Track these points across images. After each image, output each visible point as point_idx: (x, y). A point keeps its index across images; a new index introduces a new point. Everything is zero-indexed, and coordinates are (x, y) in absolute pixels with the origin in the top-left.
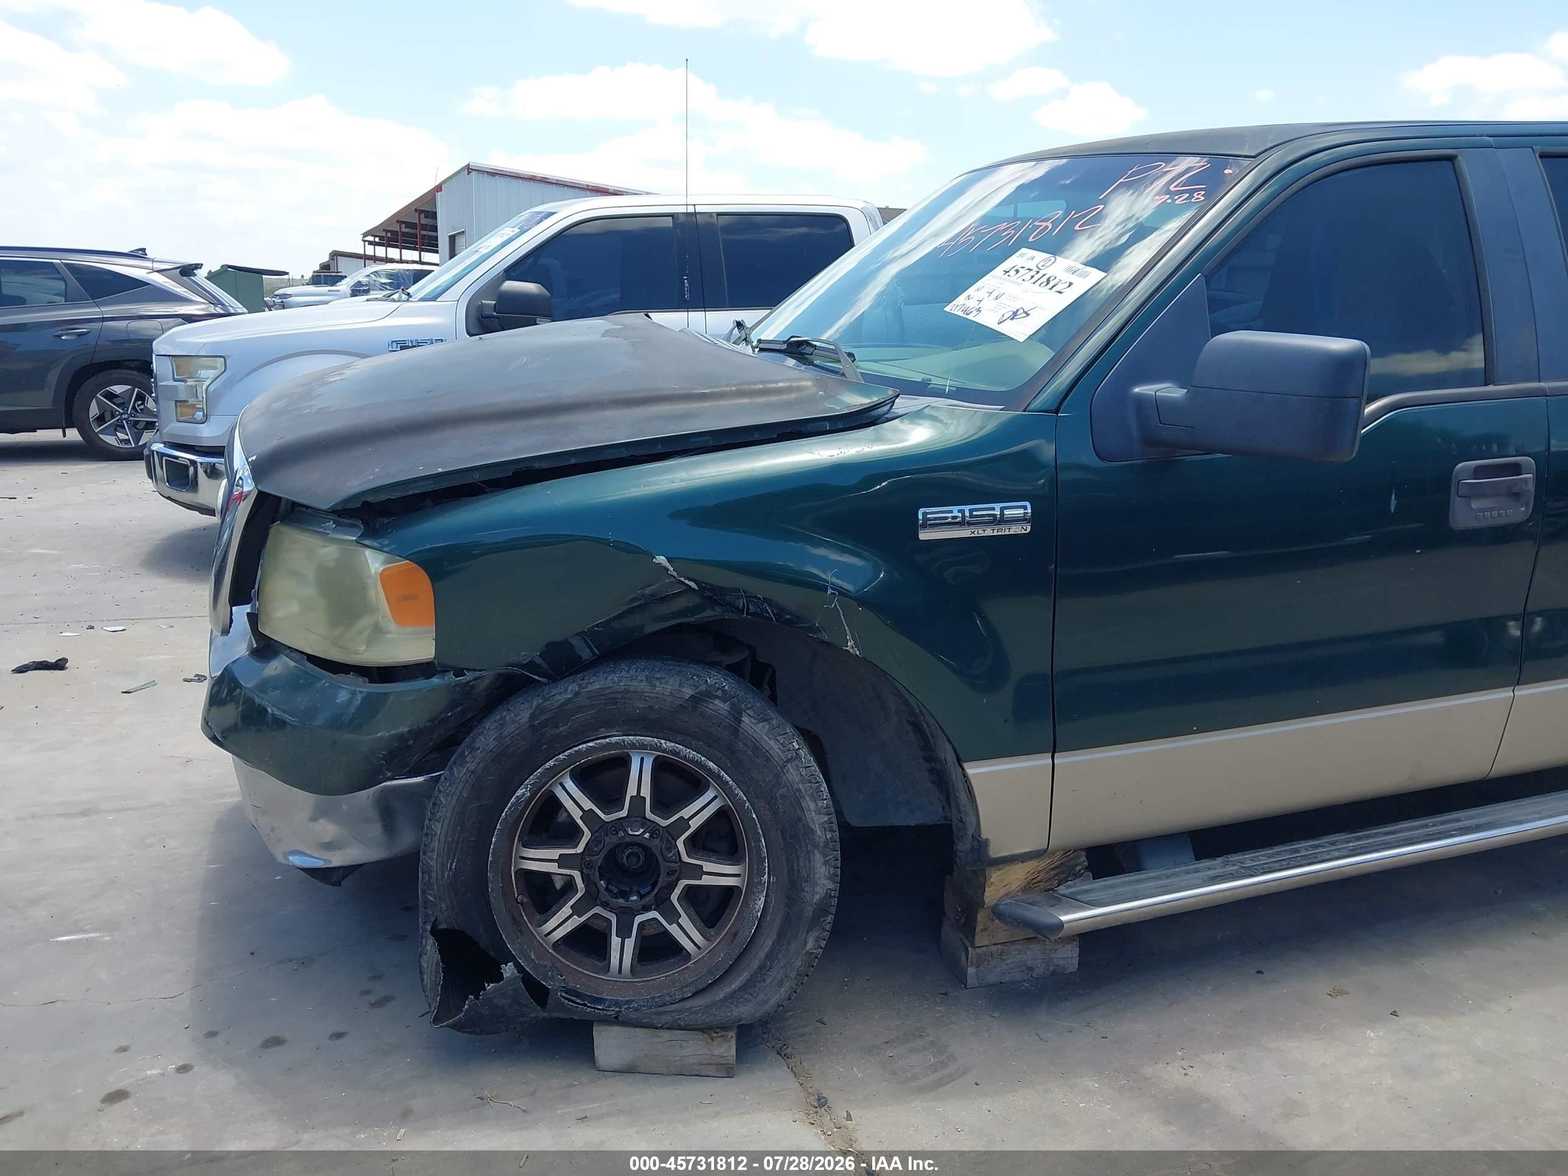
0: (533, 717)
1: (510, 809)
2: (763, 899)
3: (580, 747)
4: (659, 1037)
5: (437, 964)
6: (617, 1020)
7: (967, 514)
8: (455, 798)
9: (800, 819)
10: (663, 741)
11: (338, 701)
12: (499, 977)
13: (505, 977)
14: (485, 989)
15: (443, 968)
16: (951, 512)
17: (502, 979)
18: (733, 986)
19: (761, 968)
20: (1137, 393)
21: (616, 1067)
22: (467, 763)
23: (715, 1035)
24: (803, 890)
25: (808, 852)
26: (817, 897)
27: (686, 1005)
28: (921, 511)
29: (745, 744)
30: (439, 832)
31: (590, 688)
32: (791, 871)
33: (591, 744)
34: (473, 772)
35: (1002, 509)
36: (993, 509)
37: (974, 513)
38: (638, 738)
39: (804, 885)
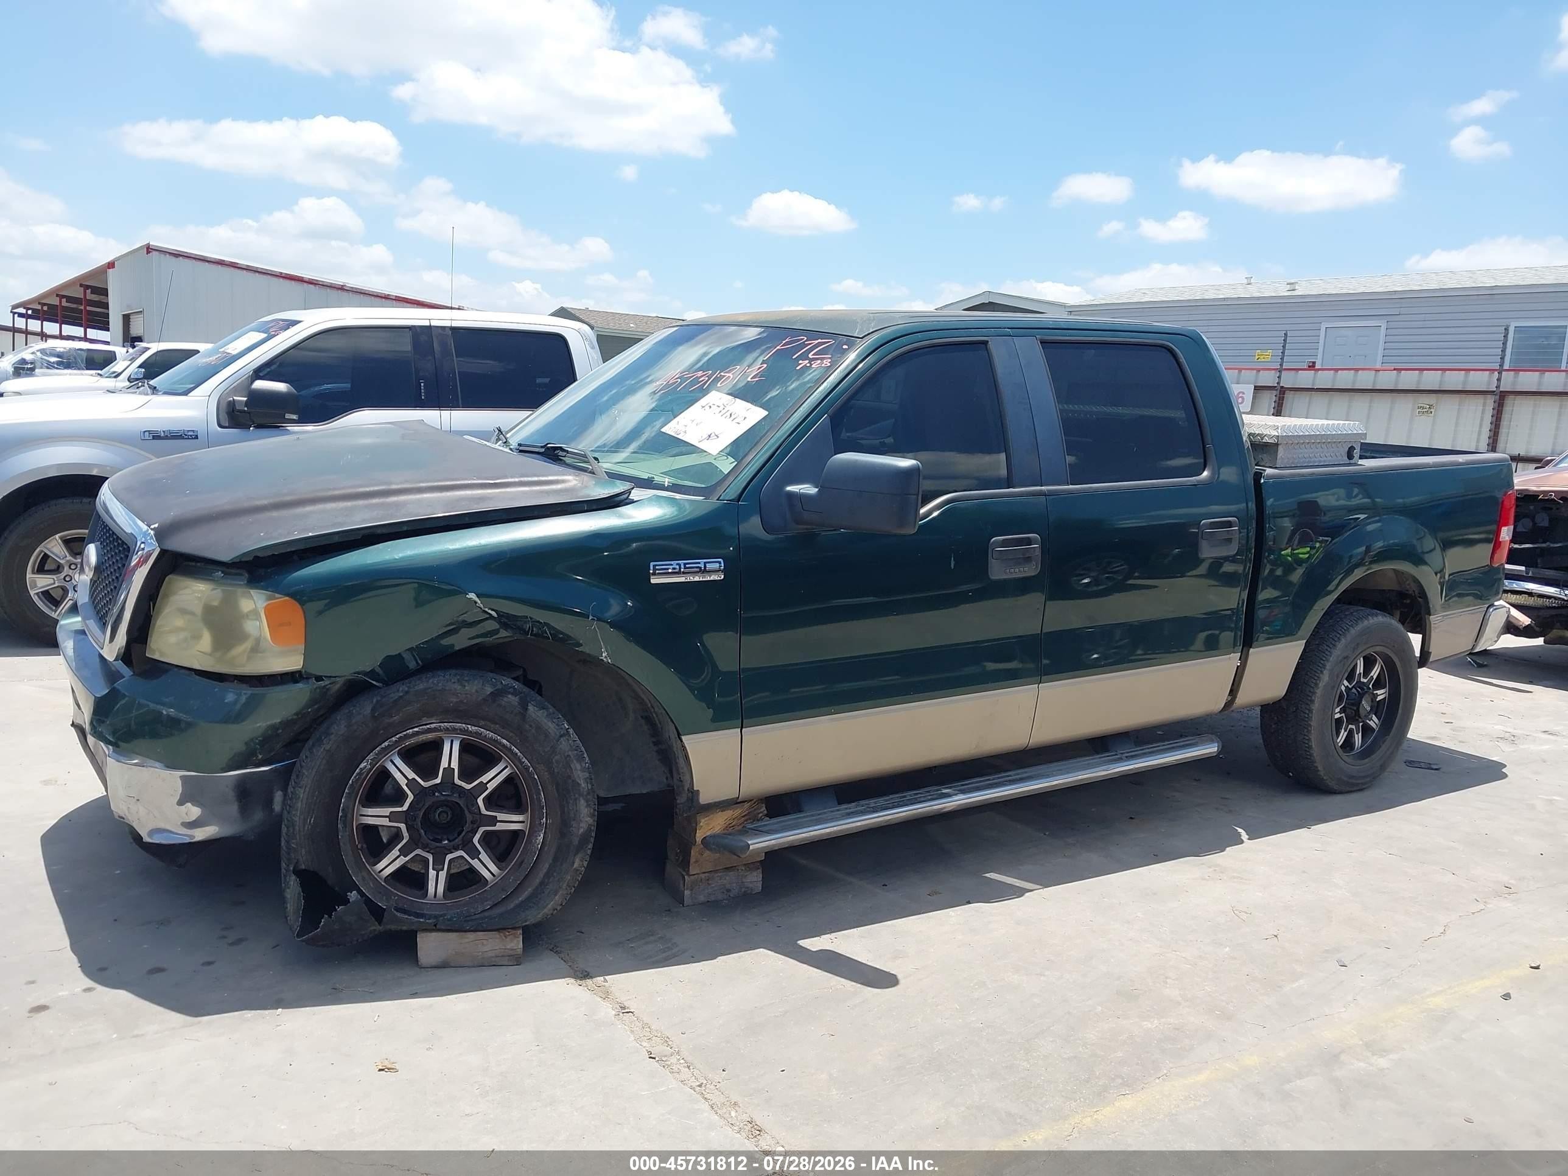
0: (373, 710)
1: (355, 777)
2: (542, 835)
3: (408, 731)
4: (467, 938)
5: (299, 894)
6: (435, 928)
7: (682, 566)
8: (315, 770)
9: (569, 777)
10: (469, 726)
11: (226, 701)
12: (346, 901)
13: (351, 901)
14: (336, 910)
15: (304, 896)
16: (672, 565)
17: (349, 902)
18: (520, 899)
19: (542, 883)
20: (789, 491)
21: (434, 964)
22: (324, 744)
23: (507, 933)
24: (572, 826)
25: (576, 799)
26: (581, 830)
27: (486, 914)
28: (652, 564)
29: (531, 726)
30: (301, 796)
31: (416, 688)
32: (563, 812)
33: (416, 729)
34: (328, 751)
35: (705, 563)
36: (699, 563)
37: (687, 566)
38: (451, 724)
39: (572, 823)
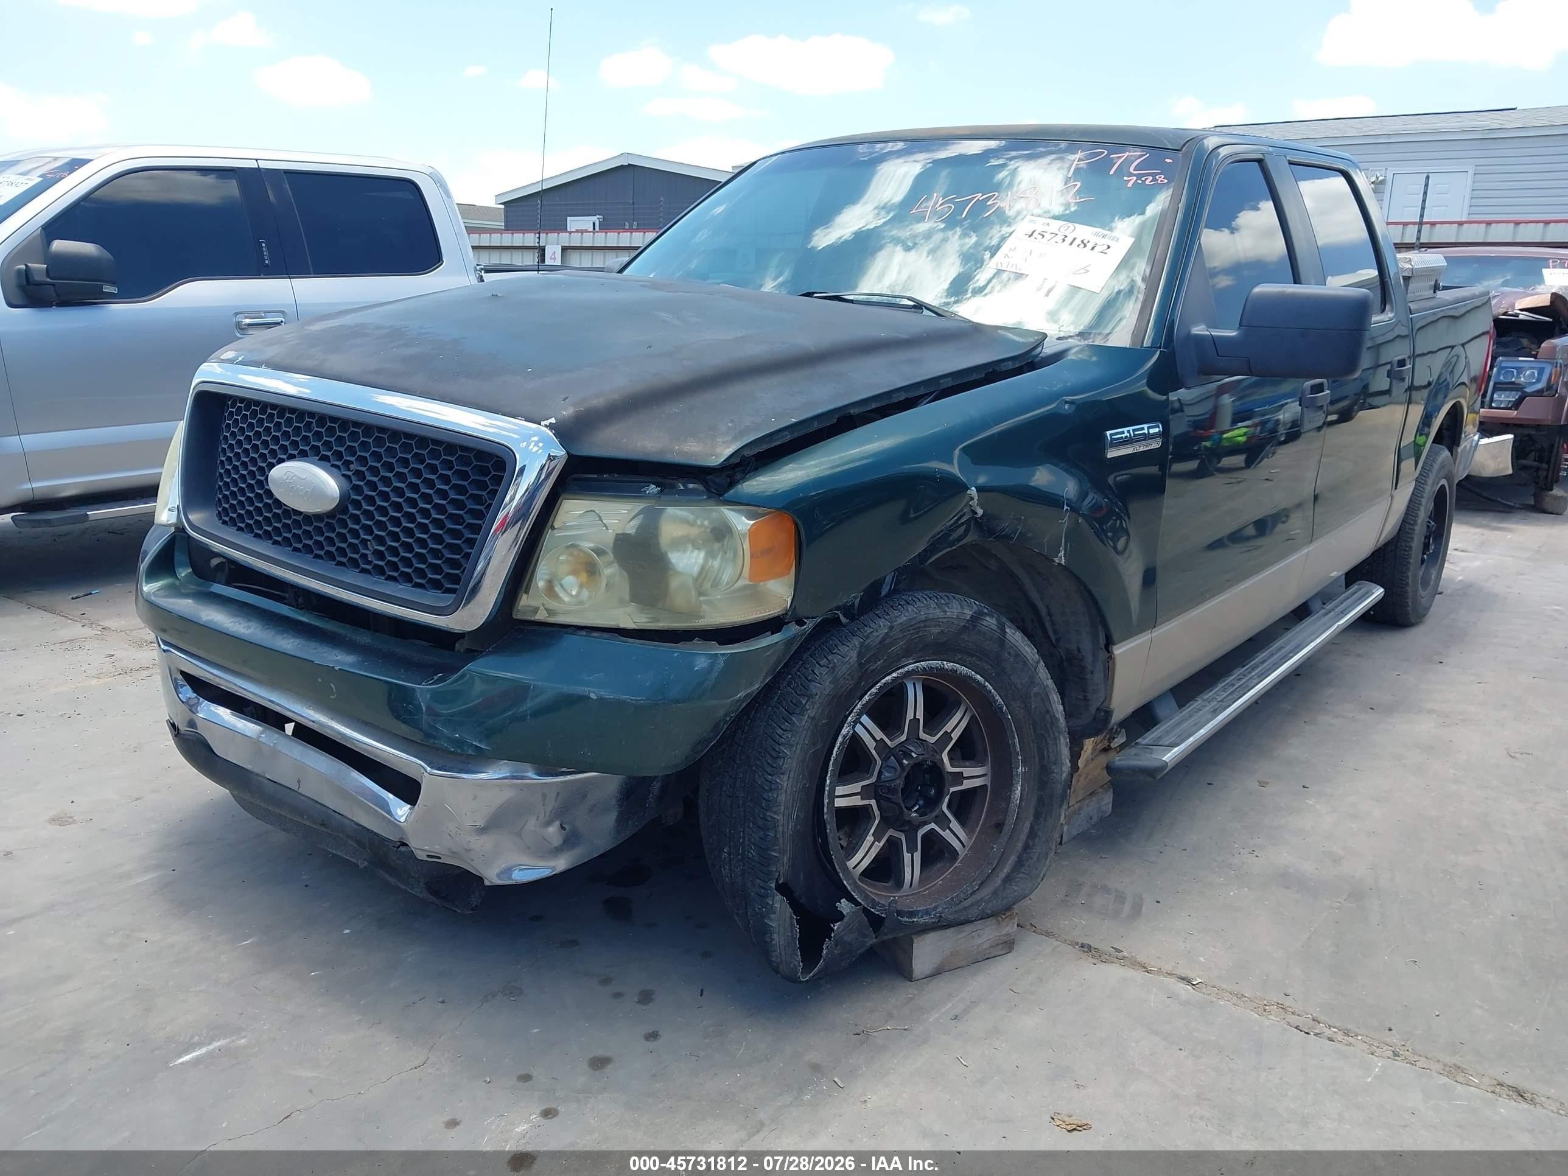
0: (860, 655)
1: (839, 748)
2: (1019, 788)
3: (886, 679)
4: (964, 931)
5: (791, 918)
6: (925, 929)
7: (1132, 434)
8: (799, 747)
9: (1048, 712)
10: (945, 663)
11: (696, 668)
12: (840, 916)
13: (845, 913)
14: (833, 930)
15: (796, 920)
16: (1123, 432)
17: (843, 916)
18: (1005, 871)
19: (1026, 847)
21: (928, 972)
22: (807, 710)
23: (1003, 917)
24: (1053, 772)
25: (1055, 739)
26: (1064, 775)
27: (978, 896)
28: (1107, 434)
29: (1009, 653)
30: (785, 785)
31: (900, 621)
32: (1042, 757)
33: (894, 675)
34: (813, 718)
35: (1148, 428)
36: (1143, 428)
37: (1136, 433)
38: (927, 662)
39: (1053, 767)
